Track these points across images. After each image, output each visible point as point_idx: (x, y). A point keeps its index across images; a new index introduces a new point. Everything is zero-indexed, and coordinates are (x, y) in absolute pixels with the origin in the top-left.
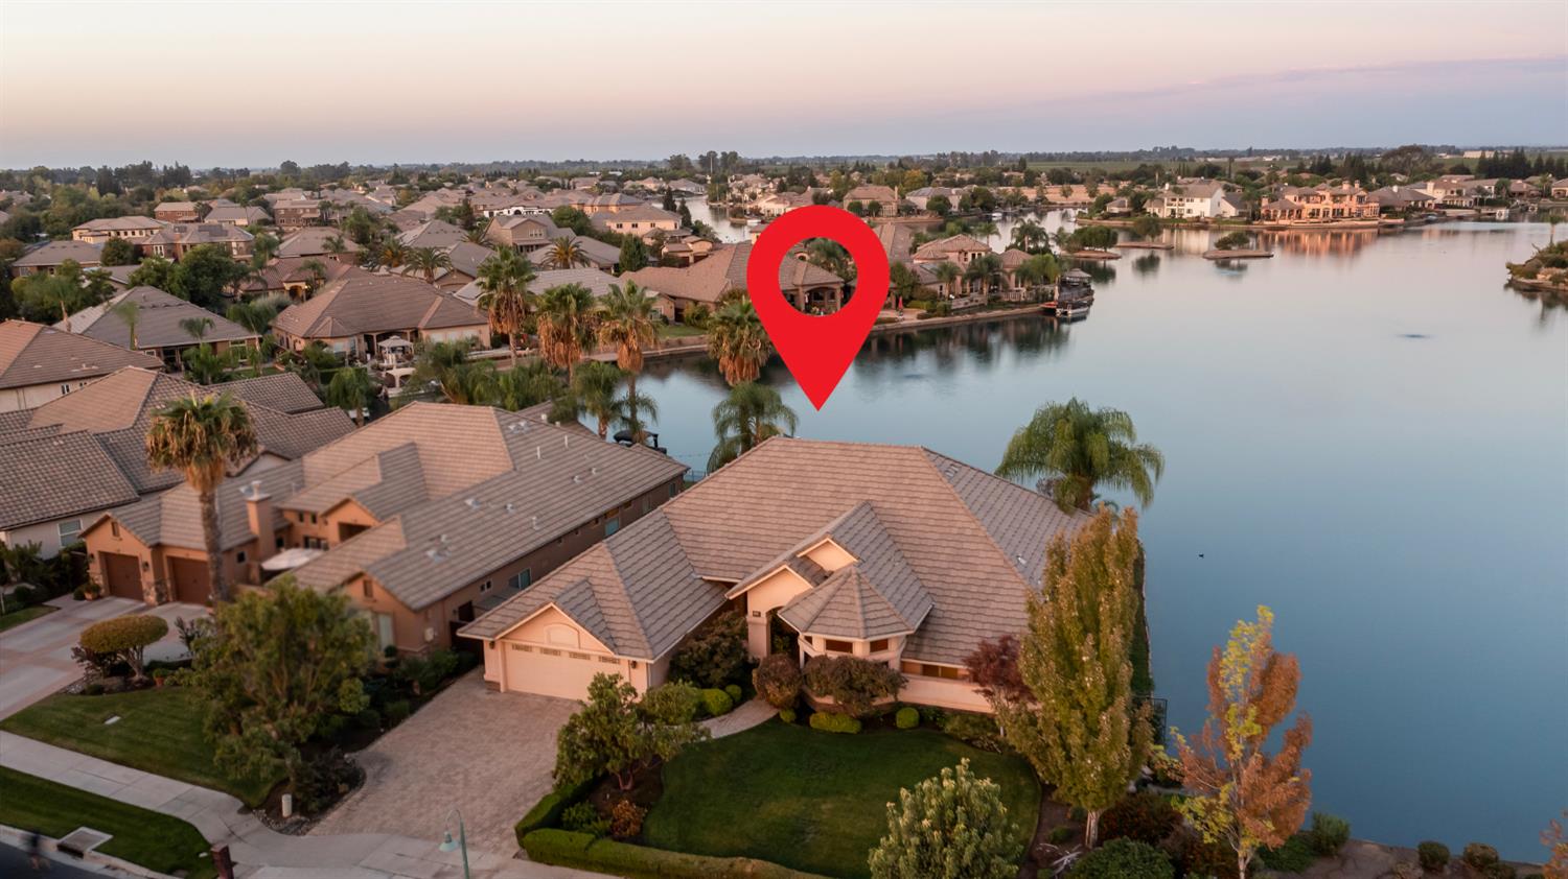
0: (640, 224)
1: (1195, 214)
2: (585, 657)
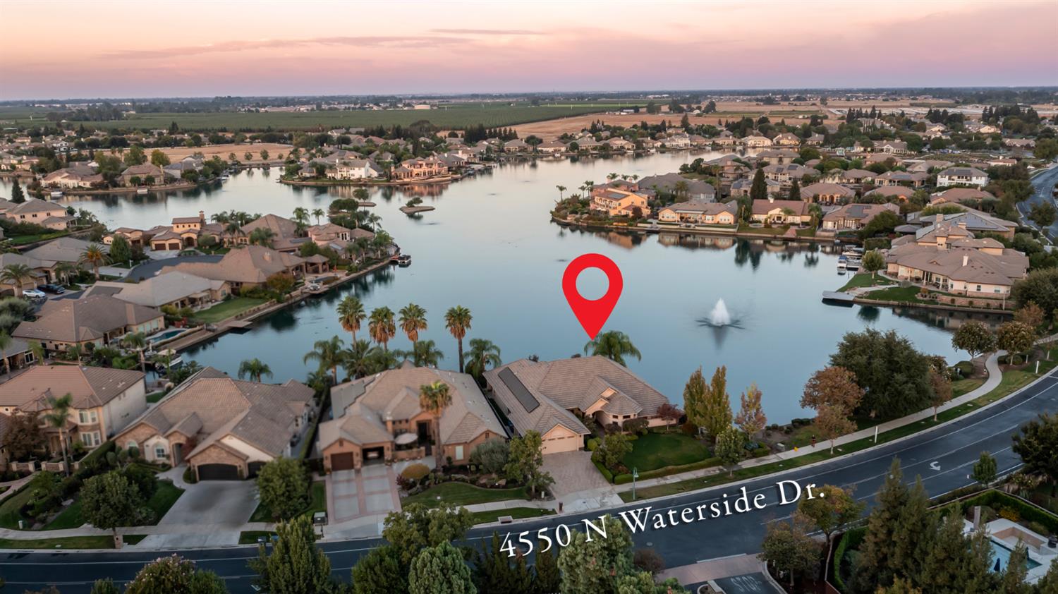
0: (38, 214)
1: (357, 176)
2: (563, 438)
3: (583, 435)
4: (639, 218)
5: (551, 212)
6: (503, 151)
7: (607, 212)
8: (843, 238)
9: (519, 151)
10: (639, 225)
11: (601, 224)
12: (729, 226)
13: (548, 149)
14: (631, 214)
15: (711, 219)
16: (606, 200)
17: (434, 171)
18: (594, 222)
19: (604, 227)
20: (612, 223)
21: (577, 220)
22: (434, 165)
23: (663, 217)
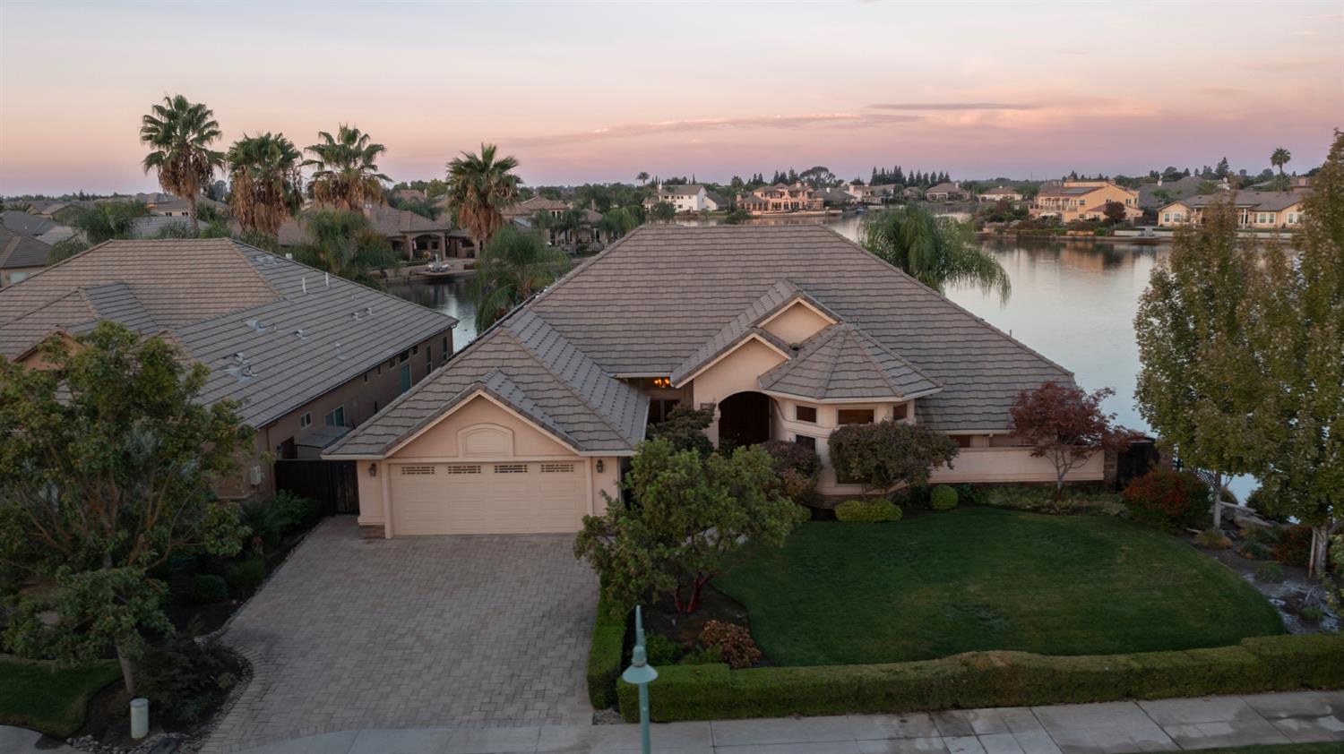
4: (1117, 222)
6: (924, 198)
7: (1058, 219)
9: (949, 199)
10: (1118, 233)
11: (1044, 234)
14: (1103, 217)
15: (1268, 218)
16: (1058, 200)
17: (801, 202)
18: (1030, 231)
19: (1048, 239)
20: (1065, 234)
21: (1000, 230)
22: (801, 194)
23: (1167, 220)
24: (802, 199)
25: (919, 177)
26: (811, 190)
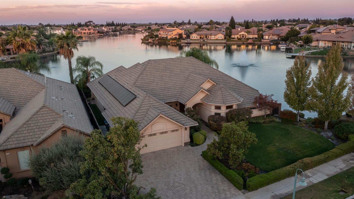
2: (166, 132)
3: (188, 127)
4: (181, 38)
5: (142, 39)
6: (122, 30)
7: (167, 37)
8: (274, 42)
9: (128, 30)
10: (182, 41)
11: (164, 41)
12: (222, 40)
13: (139, 29)
14: (178, 37)
15: (214, 37)
16: (166, 33)
17: (91, 32)
18: (161, 41)
19: (166, 43)
20: (169, 41)
21: (153, 41)
22: (91, 30)
23: (192, 38)
24: (92, 31)
25: (119, 24)
26: (94, 29)
